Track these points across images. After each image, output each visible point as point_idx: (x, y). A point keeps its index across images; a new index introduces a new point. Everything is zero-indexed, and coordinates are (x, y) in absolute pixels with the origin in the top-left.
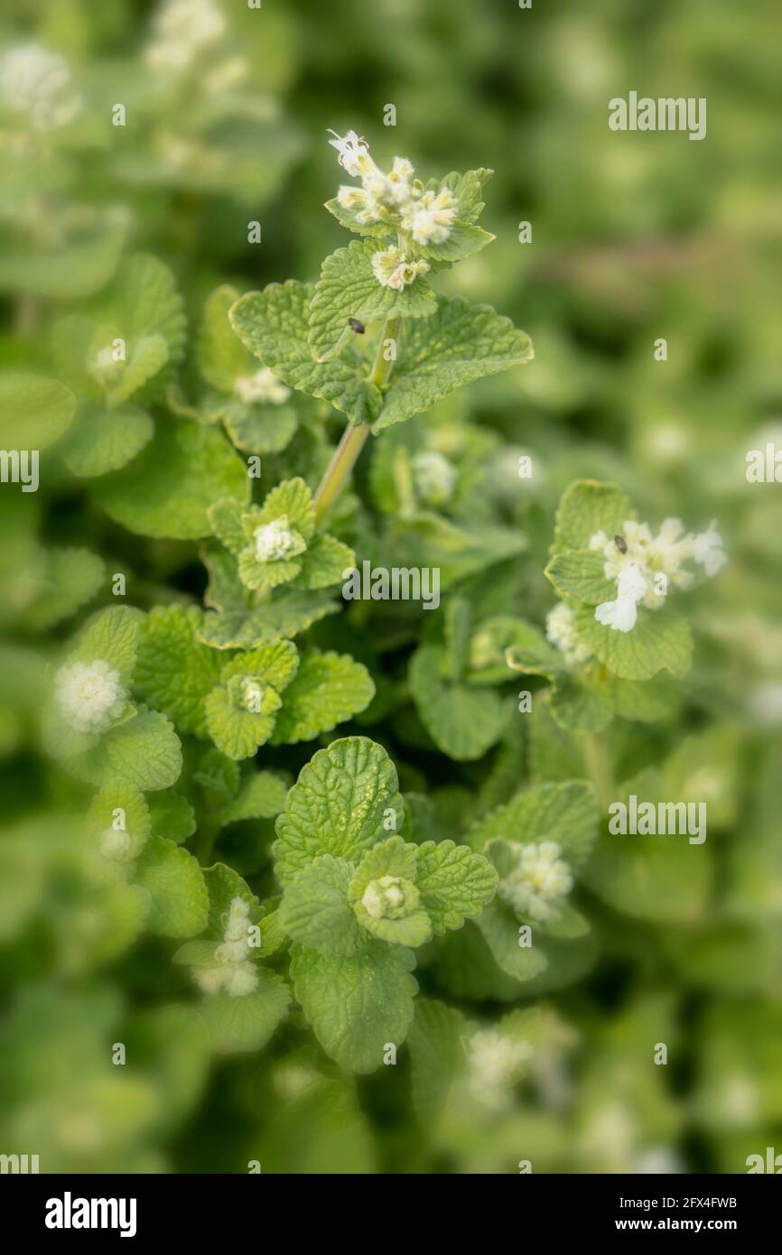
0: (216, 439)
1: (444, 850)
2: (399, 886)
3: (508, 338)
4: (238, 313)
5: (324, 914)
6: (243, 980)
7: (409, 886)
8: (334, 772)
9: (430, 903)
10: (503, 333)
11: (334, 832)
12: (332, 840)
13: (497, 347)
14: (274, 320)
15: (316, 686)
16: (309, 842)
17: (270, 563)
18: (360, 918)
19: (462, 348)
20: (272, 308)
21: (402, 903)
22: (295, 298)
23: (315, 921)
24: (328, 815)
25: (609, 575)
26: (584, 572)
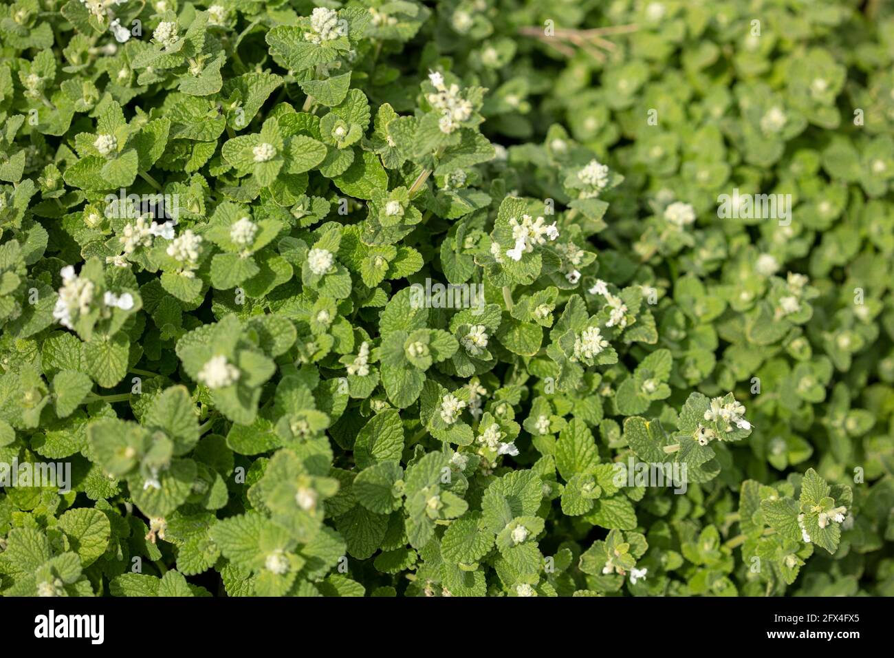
0: (377, 161)
1: (440, 333)
2: (422, 346)
3: (487, 147)
4: (389, 125)
5: (394, 354)
6: (363, 371)
7: (426, 347)
8: (404, 299)
9: (433, 352)
10: (486, 145)
11: (402, 320)
12: (400, 323)
13: (483, 150)
14: (402, 129)
15: (403, 259)
16: (393, 322)
17: (390, 216)
18: (407, 355)
19: (470, 148)
20: (402, 125)
21: (422, 353)
22: (411, 122)
23: (391, 356)
24: (400, 313)
25: (514, 237)
26: (505, 234)
